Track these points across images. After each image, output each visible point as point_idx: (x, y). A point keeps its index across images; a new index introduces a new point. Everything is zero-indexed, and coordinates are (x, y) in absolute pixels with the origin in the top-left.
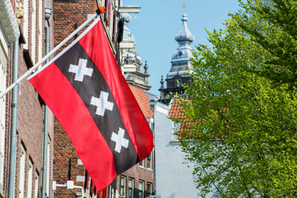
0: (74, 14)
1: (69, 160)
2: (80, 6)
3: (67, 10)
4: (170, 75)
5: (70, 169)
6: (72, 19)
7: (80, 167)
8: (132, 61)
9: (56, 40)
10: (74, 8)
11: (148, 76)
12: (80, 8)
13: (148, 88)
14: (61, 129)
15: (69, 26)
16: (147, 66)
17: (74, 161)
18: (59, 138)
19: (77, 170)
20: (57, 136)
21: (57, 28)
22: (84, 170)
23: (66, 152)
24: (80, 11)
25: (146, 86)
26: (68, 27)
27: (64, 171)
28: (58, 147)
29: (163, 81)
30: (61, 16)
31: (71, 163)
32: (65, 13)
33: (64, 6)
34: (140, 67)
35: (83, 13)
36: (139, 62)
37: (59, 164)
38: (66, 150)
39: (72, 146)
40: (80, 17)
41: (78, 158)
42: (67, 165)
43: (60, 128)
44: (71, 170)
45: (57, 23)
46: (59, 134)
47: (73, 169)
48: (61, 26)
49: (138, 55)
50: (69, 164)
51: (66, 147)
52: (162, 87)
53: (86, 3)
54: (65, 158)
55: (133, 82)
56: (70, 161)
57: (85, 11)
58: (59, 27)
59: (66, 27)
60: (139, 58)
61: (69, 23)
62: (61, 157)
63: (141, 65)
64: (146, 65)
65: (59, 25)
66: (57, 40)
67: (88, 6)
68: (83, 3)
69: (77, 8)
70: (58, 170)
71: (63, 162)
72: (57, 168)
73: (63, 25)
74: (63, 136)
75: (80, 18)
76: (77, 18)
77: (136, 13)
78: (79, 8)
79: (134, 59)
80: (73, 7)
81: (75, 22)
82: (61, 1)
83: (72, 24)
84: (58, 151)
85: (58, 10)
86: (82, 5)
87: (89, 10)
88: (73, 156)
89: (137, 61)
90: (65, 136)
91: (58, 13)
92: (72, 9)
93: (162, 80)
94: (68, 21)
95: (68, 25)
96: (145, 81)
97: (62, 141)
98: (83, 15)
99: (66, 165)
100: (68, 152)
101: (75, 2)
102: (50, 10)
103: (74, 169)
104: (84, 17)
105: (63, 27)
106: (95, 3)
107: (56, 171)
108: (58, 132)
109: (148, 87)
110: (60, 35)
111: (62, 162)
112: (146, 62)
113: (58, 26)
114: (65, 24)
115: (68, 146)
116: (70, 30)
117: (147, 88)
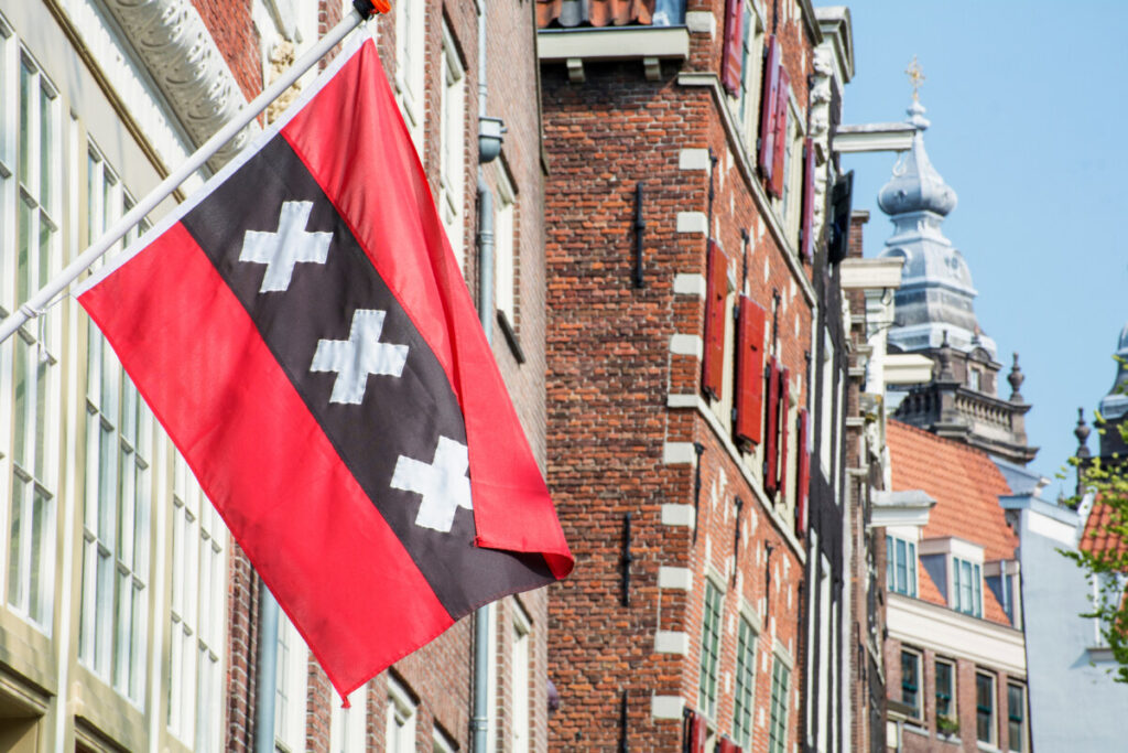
0: (630, 151)
1: (620, 700)
2: (654, 123)
3: (603, 138)
4: (1113, 404)
5: (624, 733)
6: (624, 170)
7: (659, 728)
8: (961, 358)
9: (565, 252)
10: (631, 128)
11: (1023, 410)
12: (652, 127)
13: (1024, 456)
14: (587, 584)
15: (612, 196)
16: (1019, 374)
17: (637, 704)
18: (582, 615)
19: (652, 739)
20: (572, 611)
21: (568, 208)
22: (676, 738)
23: (609, 670)
24: (653, 138)
25: (1017, 449)
26: (611, 200)
27: (601, 742)
28: (579, 651)
29: (1084, 429)
30: (583, 159)
31: (628, 711)
32: (596, 151)
33: (595, 124)
34: (991, 377)
35: (666, 148)
36: (990, 358)
37: (583, 715)
38: (609, 662)
39: (629, 648)
40: (653, 163)
41: (654, 692)
42: (613, 719)
43: (583, 577)
44: (628, 737)
45: (569, 186)
46: (582, 603)
47: (635, 735)
48: (584, 200)
49: (982, 333)
50: (618, 715)
51: (606, 649)
52: (1080, 449)
53: (675, 108)
54: (605, 693)
55: (969, 432)
56: (624, 704)
57: (670, 141)
58: (575, 201)
59: (601, 200)
60: (986, 342)
61: (611, 185)
62: (590, 687)
63: (996, 370)
64: (1015, 369)
65: (577, 194)
66: (569, 249)
67: (681, 122)
68: (665, 109)
69: (641, 129)
70: (578, 737)
71: (599, 708)
72: (577, 730)
73: (590, 193)
74: (595, 609)
75: (651, 166)
76: (640, 168)
77: (899, 151)
78: (648, 130)
79: (969, 348)
80: (627, 126)
81: (634, 182)
82: (584, 106)
83: (622, 189)
84: (579, 665)
85: (572, 142)
86: (661, 116)
87: (684, 133)
88: (635, 686)
89: (979, 355)
90: (603, 610)
91: (573, 149)
92: (622, 133)
93: (1081, 423)
94: (607, 180)
95: (609, 193)
96: (1015, 429)
97: (591, 628)
98: (663, 155)
99: (608, 719)
100: (615, 668)
101: (635, 108)
102: (497, 125)
103: (641, 736)
104: (667, 160)
105: (590, 200)
106: (708, 109)
107: (573, 743)
108: (576, 594)
109: (1025, 450)
110: (578, 231)
111: (593, 708)
112: (1016, 357)
113: (572, 197)
114: (599, 190)
115: (616, 648)
116: (616, 211)
117: (1020, 454)
